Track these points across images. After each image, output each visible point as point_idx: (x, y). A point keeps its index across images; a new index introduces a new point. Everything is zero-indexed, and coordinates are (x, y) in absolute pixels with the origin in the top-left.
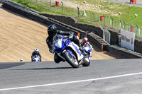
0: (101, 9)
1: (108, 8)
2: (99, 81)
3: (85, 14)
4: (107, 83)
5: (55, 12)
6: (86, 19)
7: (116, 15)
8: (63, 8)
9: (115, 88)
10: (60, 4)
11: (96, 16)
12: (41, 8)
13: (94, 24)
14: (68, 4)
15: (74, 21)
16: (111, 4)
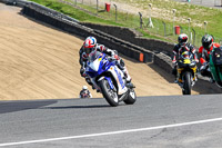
0: (177, 15)
1: (187, 14)
2: (173, 129)
3: (151, 24)
4: (186, 132)
5: (105, 20)
6: (153, 32)
7: (200, 25)
8: (116, 14)
9: (198, 139)
10: (112, 7)
11: (168, 27)
12: (83, 15)
13: (165, 39)
14: (124, 8)
15: (134, 35)
16: (192, 7)
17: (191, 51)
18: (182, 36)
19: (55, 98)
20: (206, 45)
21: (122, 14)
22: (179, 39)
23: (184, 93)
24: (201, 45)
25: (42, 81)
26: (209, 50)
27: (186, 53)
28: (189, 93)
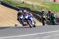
0: (42, 4)
1: (45, 4)
3: (35, 7)
4: (44, 35)
5: (23, 6)
6: (36, 9)
7: (48, 7)
8: (26, 4)
9: (47, 37)
10: (25, 2)
11: (40, 7)
12: (17, 4)
13: (39, 11)
14: (28, 2)
16: (46, 2)
17: (45, 14)
18: (43, 10)
19: (10, 26)
20: (49, 12)
21: (27, 4)
22: (42, 11)
23: (43, 25)
24: (48, 12)
25: (6, 22)
26: (50, 14)
27: (44, 15)
28: (44, 25)
